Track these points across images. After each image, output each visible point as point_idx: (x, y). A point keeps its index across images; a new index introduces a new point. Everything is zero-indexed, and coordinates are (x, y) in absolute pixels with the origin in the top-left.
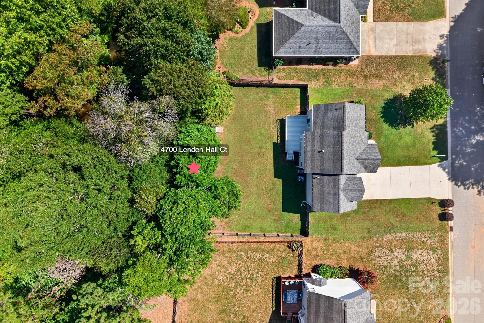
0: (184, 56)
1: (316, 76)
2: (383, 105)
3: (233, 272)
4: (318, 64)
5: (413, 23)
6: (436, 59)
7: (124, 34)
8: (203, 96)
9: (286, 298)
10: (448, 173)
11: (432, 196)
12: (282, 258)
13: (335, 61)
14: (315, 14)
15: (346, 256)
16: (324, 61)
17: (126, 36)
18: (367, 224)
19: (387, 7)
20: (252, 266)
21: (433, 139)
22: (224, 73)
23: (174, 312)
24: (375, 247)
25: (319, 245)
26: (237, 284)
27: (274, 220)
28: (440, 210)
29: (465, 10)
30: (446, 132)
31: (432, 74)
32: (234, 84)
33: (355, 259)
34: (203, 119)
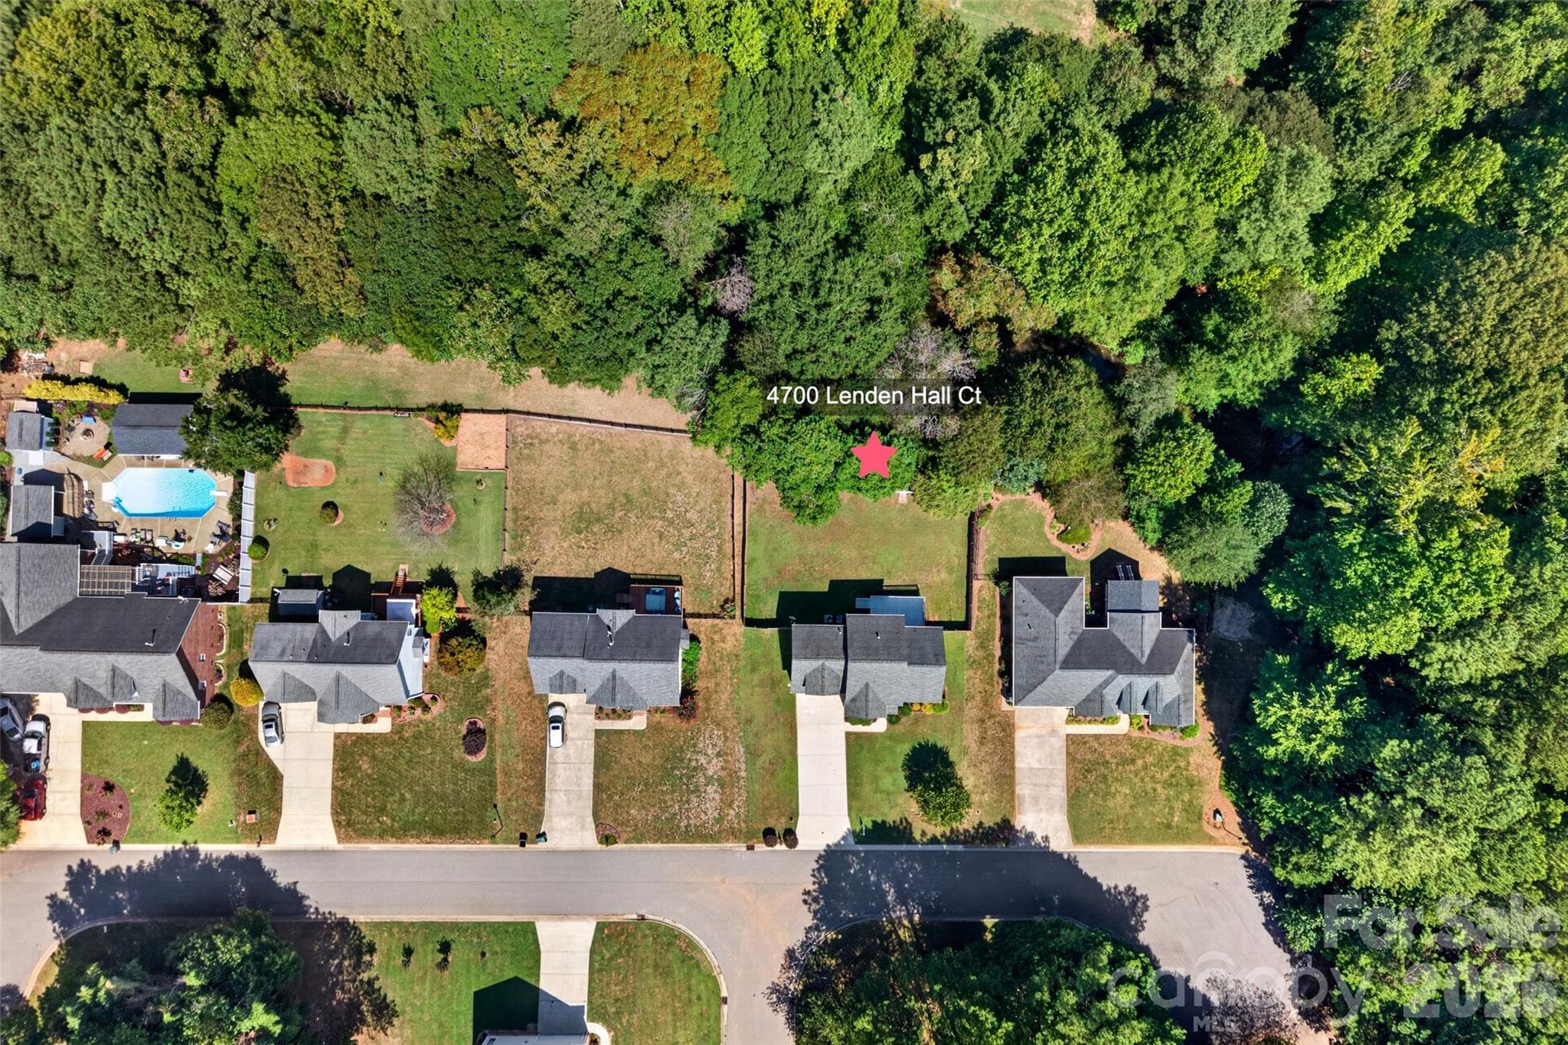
0: (1009, 448)
1: (983, 646)
2: (939, 745)
3: (688, 515)
4: (1003, 648)
5: (1064, 795)
6: (1011, 828)
7: (1038, 371)
8: (956, 472)
9: (654, 593)
10: (838, 844)
11: (800, 818)
12: (709, 590)
13: (1006, 673)
14: (1075, 637)
15: (711, 685)
16: (1006, 657)
17: (1035, 374)
18: (759, 717)
19: (1089, 756)
20: (697, 544)
21: (890, 820)
22: (989, 506)
23: (626, 425)
24: (725, 729)
25: (729, 646)
26: (671, 522)
27: (765, 579)
28: (779, 830)
29: (1086, 876)
30: (901, 843)
31: (989, 822)
32: (972, 517)
33: (707, 700)
34: (923, 473)
